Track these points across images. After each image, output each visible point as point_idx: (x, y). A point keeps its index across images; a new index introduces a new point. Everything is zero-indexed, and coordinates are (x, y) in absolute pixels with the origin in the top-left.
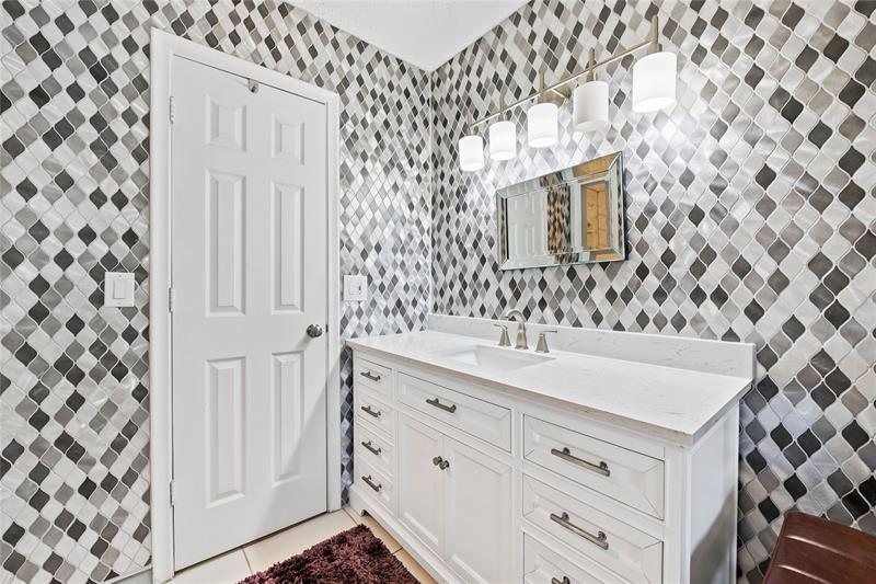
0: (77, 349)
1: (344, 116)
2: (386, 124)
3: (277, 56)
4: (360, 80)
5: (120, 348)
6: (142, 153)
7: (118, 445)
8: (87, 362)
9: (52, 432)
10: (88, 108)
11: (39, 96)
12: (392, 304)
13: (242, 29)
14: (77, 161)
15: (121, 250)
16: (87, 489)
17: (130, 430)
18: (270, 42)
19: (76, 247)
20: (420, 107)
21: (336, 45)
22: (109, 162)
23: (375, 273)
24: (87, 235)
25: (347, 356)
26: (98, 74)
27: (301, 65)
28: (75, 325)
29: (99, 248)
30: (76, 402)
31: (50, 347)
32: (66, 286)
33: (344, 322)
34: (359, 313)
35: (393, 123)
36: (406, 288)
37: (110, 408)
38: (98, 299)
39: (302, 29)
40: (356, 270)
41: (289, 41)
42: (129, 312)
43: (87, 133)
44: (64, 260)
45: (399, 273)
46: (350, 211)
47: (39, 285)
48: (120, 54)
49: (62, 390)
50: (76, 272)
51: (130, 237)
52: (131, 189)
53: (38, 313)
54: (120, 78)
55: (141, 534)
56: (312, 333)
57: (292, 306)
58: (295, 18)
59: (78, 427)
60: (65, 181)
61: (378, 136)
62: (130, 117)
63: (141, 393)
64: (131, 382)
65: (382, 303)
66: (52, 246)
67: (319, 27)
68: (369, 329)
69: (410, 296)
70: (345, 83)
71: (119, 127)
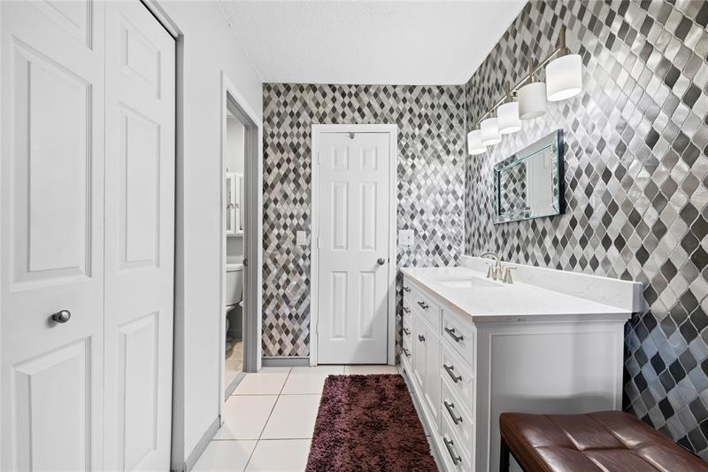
0: (288, 261)
1: (400, 136)
2: (429, 132)
3: (363, 116)
4: (411, 110)
5: (301, 262)
6: (308, 181)
7: (300, 302)
8: (291, 266)
9: (281, 291)
10: (292, 166)
11: (279, 166)
12: (432, 247)
13: (347, 109)
14: (289, 188)
15: (302, 222)
16: (290, 316)
17: (304, 297)
18: (360, 110)
19: (288, 221)
20: (455, 112)
21: (395, 95)
22: (298, 186)
23: (419, 228)
24: (292, 217)
25: (400, 277)
26: (295, 151)
27: (375, 115)
28: (288, 252)
29: (295, 222)
30: (288, 281)
31: (281, 259)
32: (286, 237)
33: (399, 257)
34: (409, 253)
35: (435, 132)
36: (443, 237)
37: (297, 286)
38: (294, 242)
39: (376, 95)
40: (406, 227)
41: (369, 105)
42: (304, 248)
43: (292, 176)
44: (285, 227)
45: (437, 227)
46: (404, 192)
47: (278, 236)
48: (302, 140)
49: (284, 276)
50: (289, 232)
51: (305, 216)
52: (305, 196)
53: (278, 247)
54: (302, 150)
55: (307, 341)
56: (380, 262)
57: (369, 247)
58: (372, 91)
59: (288, 291)
60: (286, 196)
61: (423, 142)
62: (305, 166)
63: (308, 282)
64: (304, 277)
65: (424, 247)
66: (282, 222)
67: (385, 90)
68: (415, 263)
69: (447, 242)
70: (401, 116)
71: (301, 171)
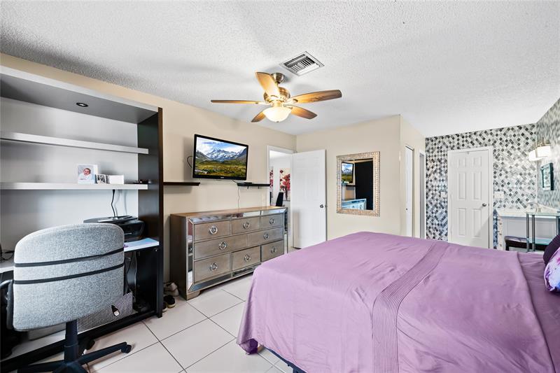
0: (437, 203)
1: (495, 151)
2: (513, 147)
3: (473, 144)
4: (501, 139)
5: (443, 204)
6: (446, 172)
7: (443, 219)
8: (439, 205)
9: (434, 215)
10: (438, 167)
11: (432, 168)
12: (515, 199)
13: (465, 143)
14: (437, 176)
15: (443, 188)
16: (438, 224)
17: (445, 217)
18: (472, 142)
19: (437, 188)
20: (529, 136)
21: (491, 134)
22: (441, 175)
23: (507, 191)
24: (438, 186)
25: (495, 213)
26: (440, 161)
27: (480, 143)
28: (437, 200)
29: (440, 188)
30: (437, 211)
31: (434, 202)
32: (436, 194)
33: (495, 204)
34: (501, 202)
35: (516, 147)
36: (523, 195)
37: (441, 213)
38: (440, 196)
39: (480, 135)
40: (499, 190)
41: (477, 140)
42: (444, 198)
43: (438, 171)
44: (435, 190)
45: (519, 190)
46: (497, 175)
47: (433, 194)
48: (443, 157)
49: (435, 209)
50: (437, 192)
51: (445, 186)
52: (444, 179)
53: (432, 198)
54: (443, 161)
55: (446, 235)
56: (484, 205)
57: (478, 199)
58: (478, 133)
59: (437, 215)
60: (436, 179)
61: (508, 152)
62: (444, 167)
63: (446, 212)
64: (444, 210)
65: (510, 199)
66: (434, 188)
67: (486, 132)
68: (504, 206)
69: (525, 197)
70: (495, 142)
71: (443, 169)
